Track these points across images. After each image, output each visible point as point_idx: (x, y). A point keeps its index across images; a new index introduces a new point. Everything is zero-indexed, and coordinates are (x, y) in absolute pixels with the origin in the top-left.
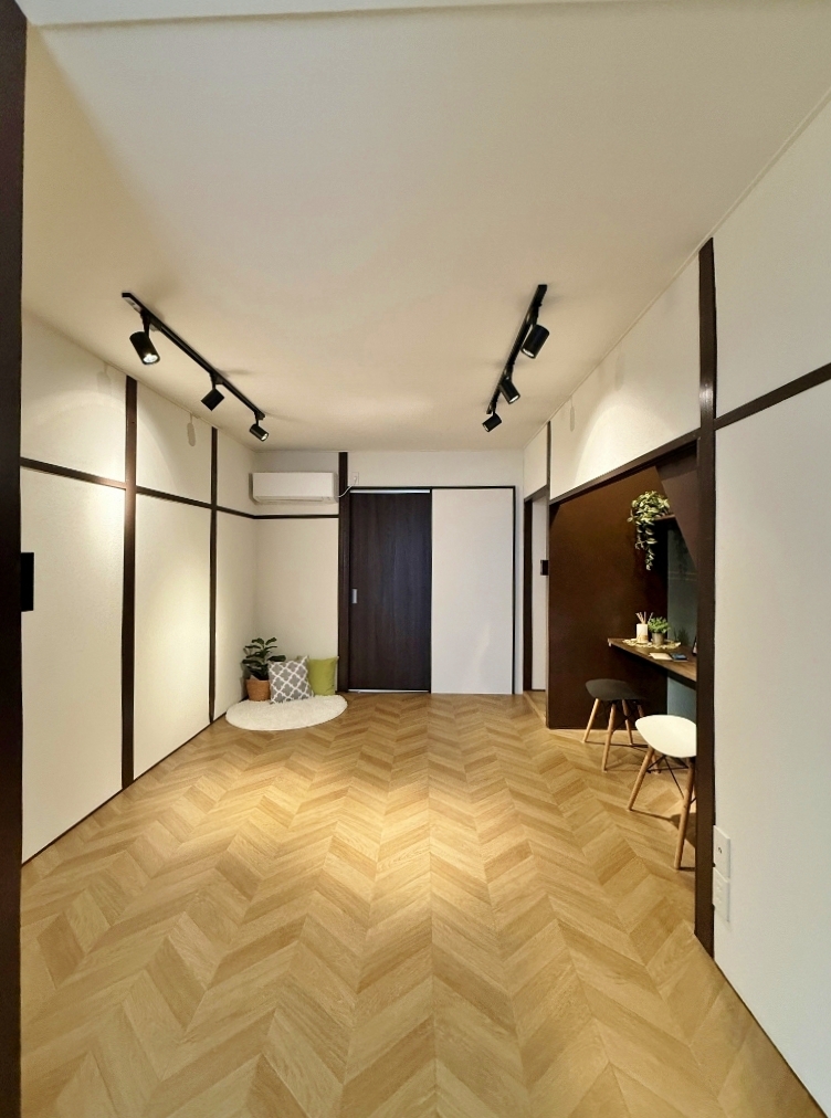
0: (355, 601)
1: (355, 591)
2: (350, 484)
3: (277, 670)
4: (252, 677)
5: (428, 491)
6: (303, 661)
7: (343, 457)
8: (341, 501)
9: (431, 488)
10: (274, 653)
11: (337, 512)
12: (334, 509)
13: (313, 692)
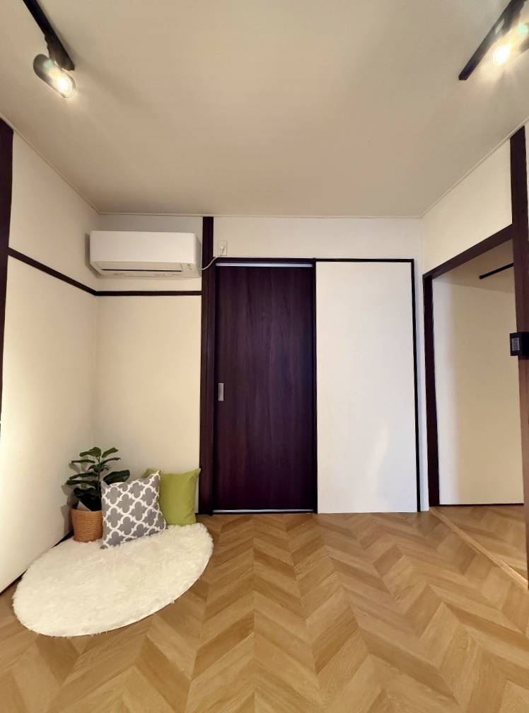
0: (221, 398)
1: (221, 385)
2: (216, 254)
3: (114, 496)
4: (81, 504)
5: (309, 266)
6: (152, 480)
7: (208, 224)
8: (205, 275)
9: (314, 261)
11: (200, 289)
12: (197, 284)
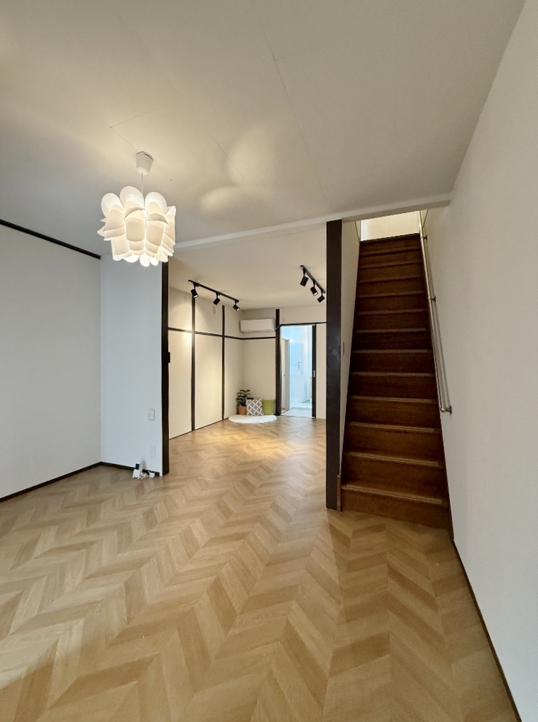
2: (280, 323)
3: (249, 402)
4: (240, 405)
5: (314, 325)
6: (260, 400)
7: (278, 311)
8: (277, 331)
10: (249, 396)
11: (275, 336)
13: (264, 413)
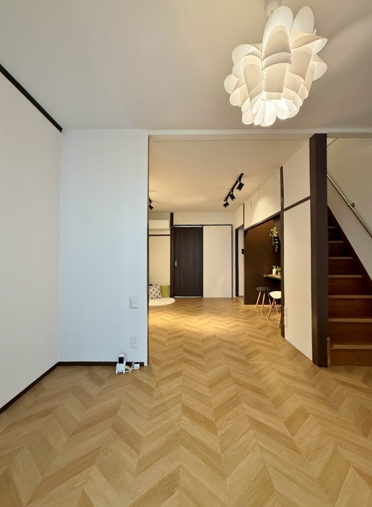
0: (176, 265)
1: (176, 262)
2: (174, 224)
5: (202, 227)
7: (172, 215)
8: (171, 230)
9: (203, 225)
11: (169, 234)
12: (169, 233)
13: (163, 296)
